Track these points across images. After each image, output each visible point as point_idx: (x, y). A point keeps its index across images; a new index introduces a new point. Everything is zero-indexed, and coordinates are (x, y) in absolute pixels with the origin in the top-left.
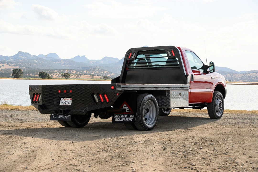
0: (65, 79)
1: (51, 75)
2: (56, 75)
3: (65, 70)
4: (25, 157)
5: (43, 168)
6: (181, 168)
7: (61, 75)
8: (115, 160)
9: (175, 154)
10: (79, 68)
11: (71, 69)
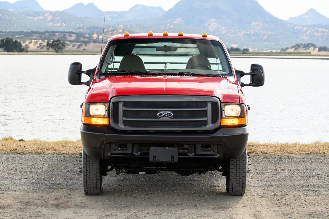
0: (54, 53)
1: (26, 45)
2: (36, 43)
3: (54, 33)
7: (45, 44)
10: (81, 30)
11: (67, 32)
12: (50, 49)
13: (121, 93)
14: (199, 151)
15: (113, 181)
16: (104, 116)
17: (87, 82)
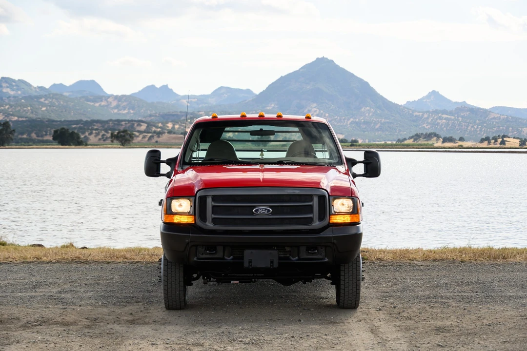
0: (119, 146)
1: (85, 137)
2: (98, 134)
3: (119, 121)
7: (109, 135)
10: (153, 118)
11: (135, 121)
12: (115, 142)
13: (209, 185)
14: (304, 255)
15: (199, 292)
16: (189, 213)
17: (168, 173)
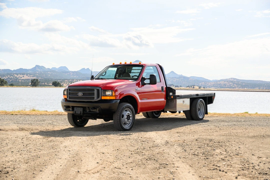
1: (62, 84)
2: (66, 83)
3: (73, 79)
4: (73, 160)
5: (92, 171)
6: (210, 169)
8: (150, 162)
9: (197, 156)
